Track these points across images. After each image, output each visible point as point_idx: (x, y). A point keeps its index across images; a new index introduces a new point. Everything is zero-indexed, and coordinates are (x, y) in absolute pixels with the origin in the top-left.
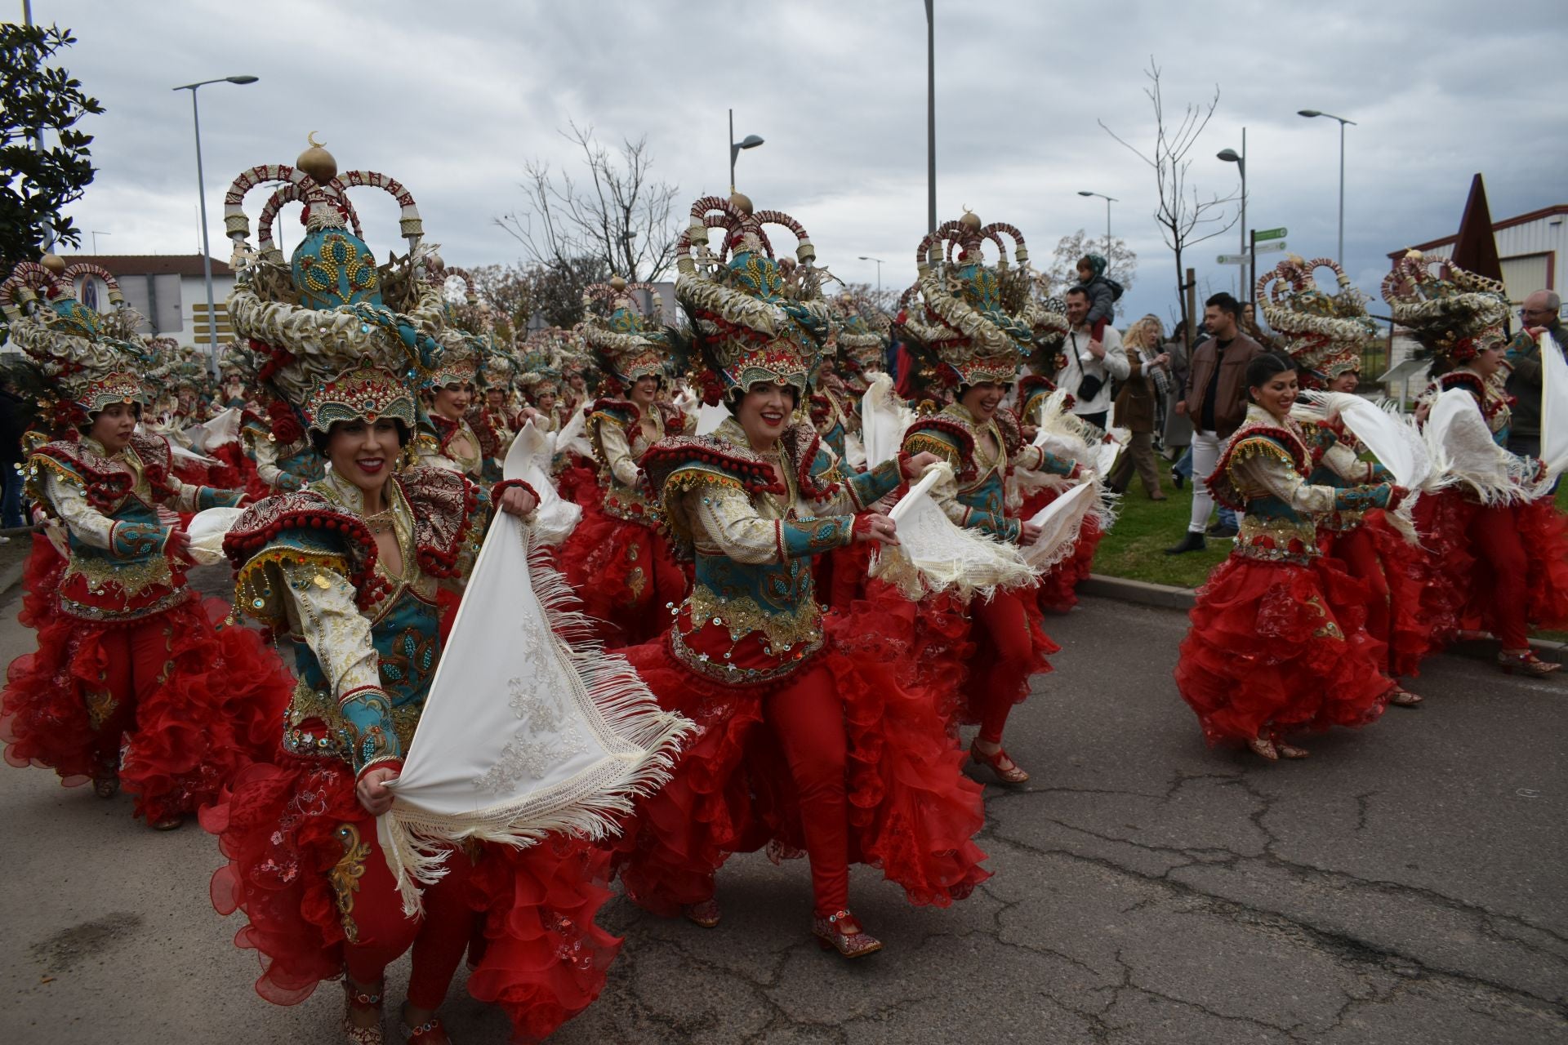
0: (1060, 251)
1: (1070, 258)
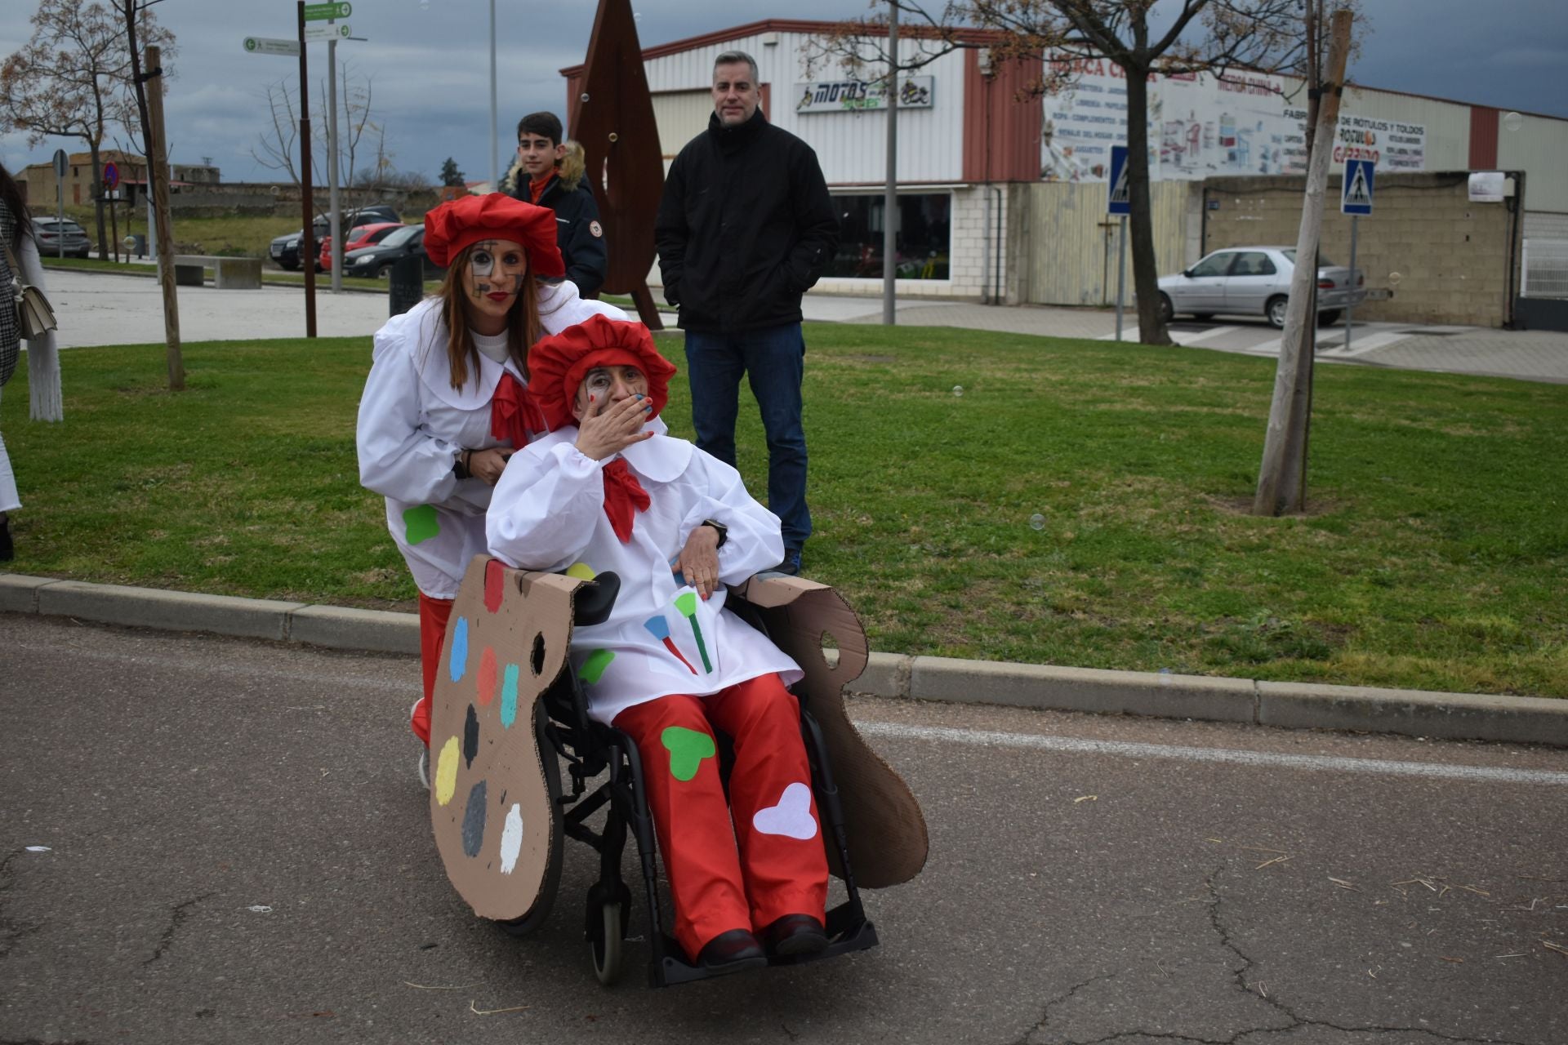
0: (42, 19)
1: (61, 34)
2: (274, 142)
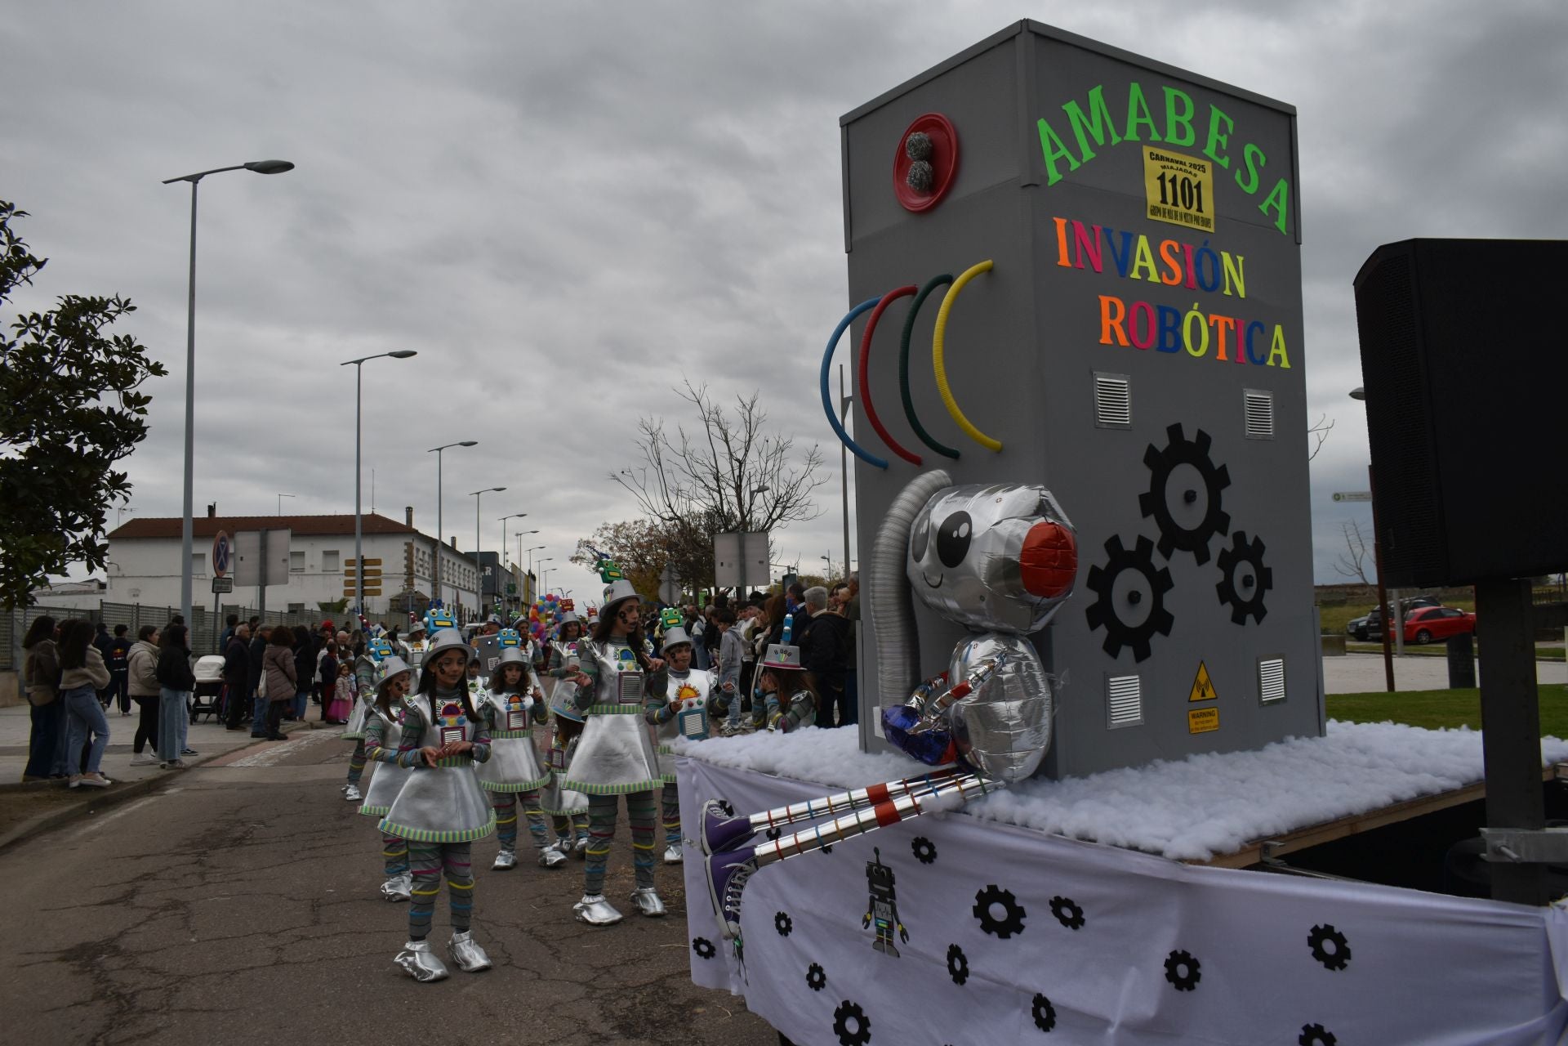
2: (1350, 559)
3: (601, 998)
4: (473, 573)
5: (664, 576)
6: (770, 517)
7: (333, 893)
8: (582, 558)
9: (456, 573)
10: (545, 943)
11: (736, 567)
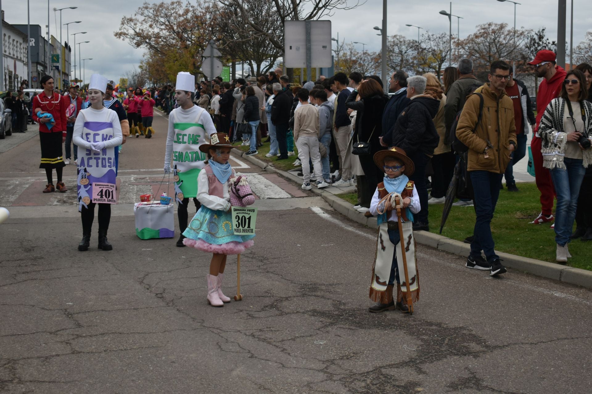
3: (340, 380)
4: (21, 44)
5: (207, 53)
6: (317, 5)
7: (73, 305)
8: (125, 34)
9: (7, 44)
10: (269, 343)
11: (303, 51)
